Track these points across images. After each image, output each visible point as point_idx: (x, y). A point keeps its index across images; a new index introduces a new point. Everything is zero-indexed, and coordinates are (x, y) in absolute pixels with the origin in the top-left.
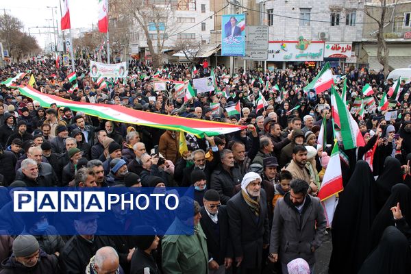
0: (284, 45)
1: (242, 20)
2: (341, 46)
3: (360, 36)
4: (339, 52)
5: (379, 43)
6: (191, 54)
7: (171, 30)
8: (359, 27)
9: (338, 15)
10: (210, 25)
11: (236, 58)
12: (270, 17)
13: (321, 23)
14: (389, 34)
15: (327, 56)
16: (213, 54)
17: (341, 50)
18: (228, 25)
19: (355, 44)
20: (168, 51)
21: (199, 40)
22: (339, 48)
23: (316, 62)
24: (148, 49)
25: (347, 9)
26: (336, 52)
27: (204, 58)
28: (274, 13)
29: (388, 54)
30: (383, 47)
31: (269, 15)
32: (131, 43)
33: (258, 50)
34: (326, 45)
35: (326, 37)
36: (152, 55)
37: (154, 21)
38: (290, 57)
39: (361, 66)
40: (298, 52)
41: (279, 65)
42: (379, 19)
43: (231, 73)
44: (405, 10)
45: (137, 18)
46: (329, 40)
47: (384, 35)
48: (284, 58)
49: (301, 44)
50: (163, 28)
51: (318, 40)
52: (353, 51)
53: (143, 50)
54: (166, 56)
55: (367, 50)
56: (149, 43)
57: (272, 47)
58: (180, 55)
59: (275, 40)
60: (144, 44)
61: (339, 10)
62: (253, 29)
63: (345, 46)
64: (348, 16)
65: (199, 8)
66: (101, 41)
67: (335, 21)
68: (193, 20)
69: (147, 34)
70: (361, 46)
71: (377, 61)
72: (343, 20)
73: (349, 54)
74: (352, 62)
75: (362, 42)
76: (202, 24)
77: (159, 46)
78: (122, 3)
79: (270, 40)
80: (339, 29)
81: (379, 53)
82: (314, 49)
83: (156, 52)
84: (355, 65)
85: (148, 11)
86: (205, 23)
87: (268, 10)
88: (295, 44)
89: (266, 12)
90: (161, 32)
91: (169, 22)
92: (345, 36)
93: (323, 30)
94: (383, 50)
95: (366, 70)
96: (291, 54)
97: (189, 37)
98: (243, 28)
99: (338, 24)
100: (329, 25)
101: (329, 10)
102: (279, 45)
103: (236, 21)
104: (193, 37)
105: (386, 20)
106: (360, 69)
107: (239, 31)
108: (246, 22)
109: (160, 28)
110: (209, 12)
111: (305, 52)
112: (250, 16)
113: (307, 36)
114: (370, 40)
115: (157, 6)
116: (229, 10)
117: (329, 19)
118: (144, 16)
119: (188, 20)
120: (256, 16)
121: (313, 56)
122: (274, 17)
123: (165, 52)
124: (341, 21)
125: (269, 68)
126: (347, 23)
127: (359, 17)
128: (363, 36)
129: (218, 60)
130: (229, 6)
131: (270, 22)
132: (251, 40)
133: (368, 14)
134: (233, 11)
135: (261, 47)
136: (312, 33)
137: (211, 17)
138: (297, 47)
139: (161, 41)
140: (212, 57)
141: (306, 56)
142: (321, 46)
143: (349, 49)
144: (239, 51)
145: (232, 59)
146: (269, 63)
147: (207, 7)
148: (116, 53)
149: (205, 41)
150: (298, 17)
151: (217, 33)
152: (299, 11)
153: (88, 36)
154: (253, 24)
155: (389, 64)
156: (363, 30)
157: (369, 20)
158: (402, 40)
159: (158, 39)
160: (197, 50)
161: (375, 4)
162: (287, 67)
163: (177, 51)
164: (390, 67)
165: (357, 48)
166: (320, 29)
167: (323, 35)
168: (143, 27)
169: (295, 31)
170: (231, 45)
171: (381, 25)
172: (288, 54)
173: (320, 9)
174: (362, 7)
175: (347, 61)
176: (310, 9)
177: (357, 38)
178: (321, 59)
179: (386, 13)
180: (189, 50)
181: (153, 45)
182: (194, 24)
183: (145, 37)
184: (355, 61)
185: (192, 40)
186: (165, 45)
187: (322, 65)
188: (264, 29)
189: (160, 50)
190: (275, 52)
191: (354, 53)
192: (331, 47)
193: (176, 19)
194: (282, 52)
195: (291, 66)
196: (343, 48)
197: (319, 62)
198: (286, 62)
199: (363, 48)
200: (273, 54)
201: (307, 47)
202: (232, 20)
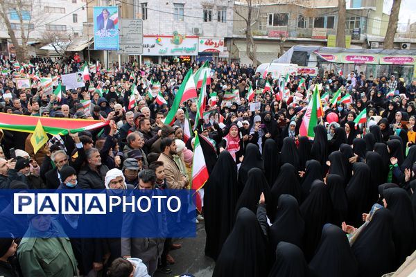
0: (159, 40)
1: (115, 13)
2: (214, 41)
3: (230, 31)
4: (212, 47)
5: (247, 39)
6: (61, 47)
8: (230, 24)
9: (210, 12)
10: (83, 17)
11: (110, 52)
12: (144, 11)
13: (194, 18)
14: (256, 32)
15: (201, 51)
16: (86, 48)
17: (214, 45)
18: (101, 18)
19: (226, 39)
20: (36, 44)
21: (70, 32)
22: (213, 43)
23: (191, 57)
24: (10, 40)
25: (218, 7)
26: (209, 47)
28: (148, 7)
29: (255, 50)
30: (251, 43)
31: (143, 9)
33: (133, 44)
34: (200, 40)
35: (200, 32)
36: (15, 47)
37: (15, 9)
38: (166, 52)
39: (233, 60)
40: (173, 46)
41: (154, 59)
42: (247, 18)
43: (106, 67)
44: (268, 11)
46: (202, 35)
47: (252, 32)
48: (160, 53)
49: (176, 38)
50: (28, 17)
51: (192, 35)
52: (225, 46)
53: (4, 41)
54: (33, 48)
55: (238, 46)
56: (11, 33)
57: (147, 41)
58: (49, 48)
59: (150, 34)
60: (5, 35)
61: (211, 7)
62: (127, 22)
63: (218, 42)
64: (219, 13)
67: (207, 17)
68: (63, 10)
69: (8, 23)
70: (232, 42)
71: (247, 56)
72: (215, 17)
73: (221, 49)
74: (225, 56)
75: (233, 38)
76: (74, 15)
77: (23, 37)
79: (145, 34)
80: (212, 25)
81: (248, 49)
82: (188, 44)
83: (20, 44)
84: (227, 60)
86: (76, 15)
87: (142, 4)
88: (170, 39)
89: (140, 5)
90: (24, 22)
91: (35, 11)
92: (217, 32)
93: (196, 26)
94: (251, 46)
96: (167, 49)
97: (59, 28)
98: (116, 22)
99: (210, 20)
100: (202, 21)
101: (201, 6)
102: (154, 39)
103: (109, 13)
104: (64, 29)
105: (253, 19)
107: (112, 25)
108: (119, 15)
109: (23, 17)
110: (80, 3)
111: (180, 47)
112: (123, 10)
113: (181, 31)
114: (240, 36)
116: (101, 2)
117: (202, 15)
119: (58, 10)
120: (129, 9)
121: (188, 50)
122: (148, 11)
123: (32, 45)
124: (213, 17)
125: (145, 63)
126: (219, 20)
127: (229, 15)
128: (234, 32)
129: (91, 54)
131: (145, 17)
132: (125, 34)
133: (237, 12)
134: (105, 2)
135: (136, 41)
136: (186, 28)
137: (83, 9)
138: (172, 42)
139: (26, 33)
140: (85, 51)
141: (181, 50)
142: (195, 41)
143: (222, 45)
144: (113, 44)
145: (105, 53)
146: (144, 57)
149: (77, 34)
150: (173, 12)
151: (90, 26)
152: (172, 6)
154: (127, 18)
155: (257, 59)
156: (234, 27)
157: (238, 18)
158: (267, 37)
159: (22, 30)
160: (68, 43)
161: (243, 4)
162: (163, 61)
163: (46, 44)
164: (258, 62)
165: (228, 44)
166: (193, 24)
167: (197, 30)
168: (2, 15)
169: (169, 25)
170: (105, 39)
171: (248, 23)
172: (163, 48)
173: (193, 5)
174: (231, 5)
175: (220, 56)
176: (183, 5)
177: (228, 34)
178: (196, 54)
179: (252, 13)
180: (59, 43)
181: (16, 36)
182: (64, 15)
183: (5, 26)
184: (228, 56)
185: (62, 33)
186: (31, 36)
187: (197, 60)
188: (138, 23)
189: (26, 43)
190: (150, 46)
191: (226, 48)
192: (205, 42)
193: (42, 8)
194: (157, 46)
195: (167, 60)
196: (216, 43)
197: (194, 56)
198: (162, 57)
199: (234, 44)
200: (148, 48)
201: (182, 41)
202: (105, 12)
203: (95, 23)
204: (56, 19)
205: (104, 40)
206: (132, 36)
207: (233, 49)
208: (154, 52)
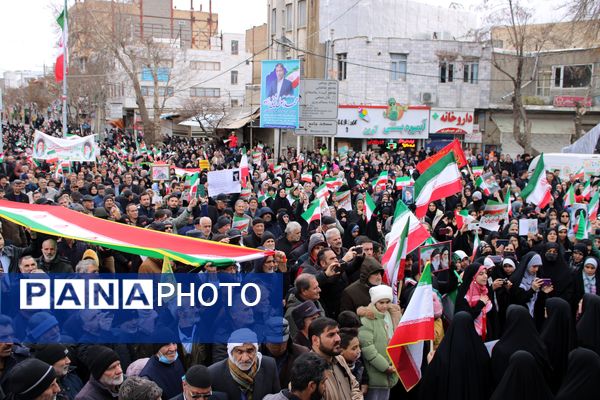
0: (364, 113)
1: (295, 69)
2: (457, 115)
3: (485, 99)
4: (453, 125)
5: (515, 112)
6: (210, 122)
7: (178, 83)
8: (485, 86)
9: (451, 66)
10: (246, 75)
11: (284, 131)
12: (342, 66)
13: (423, 77)
14: (530, 98)
15: (433, 131)
16: (248, 124)
17: (456, 122)
18: (272, 77)
19: (478, 112)
20: (173, 116)
21: (225, 99)
22: (454, 118)
23: (416, 141)
24: (138, 112)
25: (464, 58)
26: (448, 125)
27: (233, 130)
28: (348, 60)
29: (529, 129)
30: (522, 118)
31: (340, 63)
32: (109, 101)
33: (321, 119)
34: (432, 113)
35: (433, 100)
36: (144, 121)
37: (149, 66)
39: (489, 148)
40: (387, 123)
41: (356, 144)
42: (514, 74)
43: (276, 155)
44: (554, 62)
45: (120, 60)
46: (436, 104)
47: (523, 100)
48: (365, 134)
49: (392, 111)
50: (165, 77)
51: (420, 104)
52: (475, 123)
53: (130, 112)
54: (169, 123)
55: (499, 122)
56: (140, 101)
57: (344, 114)
58: (192, 123)
59: (350, 103)
60: (131, 103)
61: (453, 58)
62: (312, 84)
63: (463, 116)
64: (466, 68)
65: (228, 46)
66: (57, 95)
67: (446, 74)
68: (217, 66)
69: (136, 86)
70: (488, 116)
71: (514, 141)
72: (458, 74)
73: (469, 128)
74: (475, 141)
75: (489, 110)
76: (233, 72)
77: (156, 107)
78: (96, 34)
79: (341, 102)
80: (453, 87)
81: (517, 128)
82: (413, 119)
83: (151, 117)
84: (479, 146)
85: (140, 48)
86: (236, 72)
87: (339, 55)
88: (382, 111)
89: (336, 57)
90: (160, 84)
91: (176, 69)
92: (461, 100)
93: (427, 89)
94: (522, 123)
95: (498, 155)
96: (376, 127)
97: (210, 93)
98: (296, 84)
99: (451, 80)
100: (436, 81)
101: (435, 57)
102: (356, 111)
103: (285, 70)
104: (217, 94)
105: (525, 76)
106: (488, 152)
107: (289, 88)
108: (302, 72)
109: (159, 78)
110: (244, 54)
111: (399, 124)
112: (308, 63)
113: (402, 98)
114: (501, 106)
115: (156, 40)
116: (274, 53)
117: (437, 71)
118: (133, 57)
119: (210, 66)
120: (318, 64)
121: (411, 130)
122: (348, 66)
123: (168, 118)
124: (455, 75)
125: (339, 149)
126: (465, 79)
127: (484, 71)
128: (492, 100)
129: (255, 135)
130: (275, 45)
131: (342, 75)
132: (309, 103)
133: (496, 66)
134: (280, 54)
135: (326, 115)
136: (410, 93)
137: (248, 63)
138: (386, 116)
139: (161, 100)
140: (245, 128)
141: (400, 130)
142: (424, 114)
143: (470, 121)
144: (289, 119)
145: (277, 133)
146: (339, 140)
147: (242, 46)
148: (84, 116)
149: (236, 102)
150: (388, 67)
151: (255, 89)
152: (388, 58)
153: (36, 85)
154: (314, 77)
155: (532, 145)
156: (491, 90)
157: (499, 75)
158: (550, 108)
159: (156, 96)
160: (220, 117)
161: (508, 51)
162: (369, 147)
163: (187, 117)
164: (533, 150)
165: (481, 119)
166: (422, 87)
167: (427, 96)
168: (131, 75)
169: (382, 89)
170: (277, 111)
171: (517, 84)
172: (371, 126)
173: (422, 55)
174: (488, 54)
175: (467, 140)
176: (405, 55)
177: (482, 102)
178: (425, 136)
179: (524, 66)
180: (207, 116)
181: (146, 106)
182: (218, 73)
183: (133, 91)
184: (480, 141)
185: (212, 100)
186: (167, 105)
187: (427, 146)
188: (332, 86)
189: (159, 115)
190: (349, 122)
191: (477, 126)
192: (440, 116)
193: (188, 63)
194: (360, 122)
195: (375, 146)
196: (460, 119)
197: (422, 140)
198: (368, 140)
199: (491, 120)
200: (346, 126)
201: (402, 115)
202: (278, 69)
203: (263, 85)
204: (207, 78)
205: (275, 112)
206: (321, 107)
207: (489, 127)
208: (356, 133)
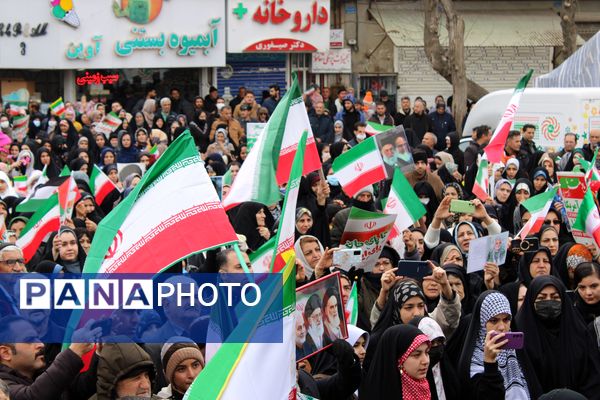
0: (64, 5)
2: (290, 7)
4: (284, 31)
15: (238, 46)
17: (290, 24)
19: (341, 0)
22: (284, 15)
23: (196, 73)
26: (271, 31)
29: (460, 37)
30: (443, 11)
34: (232, 4)
38: (97, 51)
39: (370, 82)
40: (124, 31)
41: (47, 83)
52: (334, 25)
63: (306, 10)
71: (426, 64)
73: (320, 37)
74: (337, 68)
81: (431, 35)
84: (346, 81)
94: (444, 21)
96: (97, 40)
111: (153, 31)
121: (184, 46)
125: (9, 98)
138: (120, 13)
141: (155, 47)
143: (322, 21)
146: (4, 78)
155: (469, 75)
162: (81, 91)
164: (473, 86)
165: (348, 15)
172: (83, 39)
175: (317, 66)
178: (218, 60)
184: (347, 67)
187: (222, 83)
190: (27, 29)
191: (340, 34)
192: (252, 11)
194: (55, 29)
195: (97, 89)
196: (298, 15)
197: (210, 70)
198: (78, 74)
199: (370, 17)
200: (21, 39)
201: (158, 10)
207: (368, 36)
208: (46, 56)
